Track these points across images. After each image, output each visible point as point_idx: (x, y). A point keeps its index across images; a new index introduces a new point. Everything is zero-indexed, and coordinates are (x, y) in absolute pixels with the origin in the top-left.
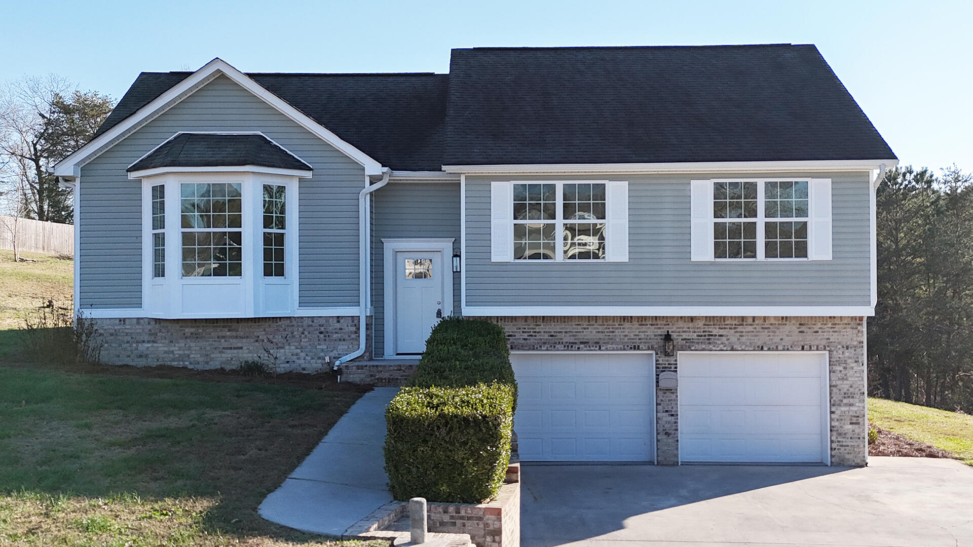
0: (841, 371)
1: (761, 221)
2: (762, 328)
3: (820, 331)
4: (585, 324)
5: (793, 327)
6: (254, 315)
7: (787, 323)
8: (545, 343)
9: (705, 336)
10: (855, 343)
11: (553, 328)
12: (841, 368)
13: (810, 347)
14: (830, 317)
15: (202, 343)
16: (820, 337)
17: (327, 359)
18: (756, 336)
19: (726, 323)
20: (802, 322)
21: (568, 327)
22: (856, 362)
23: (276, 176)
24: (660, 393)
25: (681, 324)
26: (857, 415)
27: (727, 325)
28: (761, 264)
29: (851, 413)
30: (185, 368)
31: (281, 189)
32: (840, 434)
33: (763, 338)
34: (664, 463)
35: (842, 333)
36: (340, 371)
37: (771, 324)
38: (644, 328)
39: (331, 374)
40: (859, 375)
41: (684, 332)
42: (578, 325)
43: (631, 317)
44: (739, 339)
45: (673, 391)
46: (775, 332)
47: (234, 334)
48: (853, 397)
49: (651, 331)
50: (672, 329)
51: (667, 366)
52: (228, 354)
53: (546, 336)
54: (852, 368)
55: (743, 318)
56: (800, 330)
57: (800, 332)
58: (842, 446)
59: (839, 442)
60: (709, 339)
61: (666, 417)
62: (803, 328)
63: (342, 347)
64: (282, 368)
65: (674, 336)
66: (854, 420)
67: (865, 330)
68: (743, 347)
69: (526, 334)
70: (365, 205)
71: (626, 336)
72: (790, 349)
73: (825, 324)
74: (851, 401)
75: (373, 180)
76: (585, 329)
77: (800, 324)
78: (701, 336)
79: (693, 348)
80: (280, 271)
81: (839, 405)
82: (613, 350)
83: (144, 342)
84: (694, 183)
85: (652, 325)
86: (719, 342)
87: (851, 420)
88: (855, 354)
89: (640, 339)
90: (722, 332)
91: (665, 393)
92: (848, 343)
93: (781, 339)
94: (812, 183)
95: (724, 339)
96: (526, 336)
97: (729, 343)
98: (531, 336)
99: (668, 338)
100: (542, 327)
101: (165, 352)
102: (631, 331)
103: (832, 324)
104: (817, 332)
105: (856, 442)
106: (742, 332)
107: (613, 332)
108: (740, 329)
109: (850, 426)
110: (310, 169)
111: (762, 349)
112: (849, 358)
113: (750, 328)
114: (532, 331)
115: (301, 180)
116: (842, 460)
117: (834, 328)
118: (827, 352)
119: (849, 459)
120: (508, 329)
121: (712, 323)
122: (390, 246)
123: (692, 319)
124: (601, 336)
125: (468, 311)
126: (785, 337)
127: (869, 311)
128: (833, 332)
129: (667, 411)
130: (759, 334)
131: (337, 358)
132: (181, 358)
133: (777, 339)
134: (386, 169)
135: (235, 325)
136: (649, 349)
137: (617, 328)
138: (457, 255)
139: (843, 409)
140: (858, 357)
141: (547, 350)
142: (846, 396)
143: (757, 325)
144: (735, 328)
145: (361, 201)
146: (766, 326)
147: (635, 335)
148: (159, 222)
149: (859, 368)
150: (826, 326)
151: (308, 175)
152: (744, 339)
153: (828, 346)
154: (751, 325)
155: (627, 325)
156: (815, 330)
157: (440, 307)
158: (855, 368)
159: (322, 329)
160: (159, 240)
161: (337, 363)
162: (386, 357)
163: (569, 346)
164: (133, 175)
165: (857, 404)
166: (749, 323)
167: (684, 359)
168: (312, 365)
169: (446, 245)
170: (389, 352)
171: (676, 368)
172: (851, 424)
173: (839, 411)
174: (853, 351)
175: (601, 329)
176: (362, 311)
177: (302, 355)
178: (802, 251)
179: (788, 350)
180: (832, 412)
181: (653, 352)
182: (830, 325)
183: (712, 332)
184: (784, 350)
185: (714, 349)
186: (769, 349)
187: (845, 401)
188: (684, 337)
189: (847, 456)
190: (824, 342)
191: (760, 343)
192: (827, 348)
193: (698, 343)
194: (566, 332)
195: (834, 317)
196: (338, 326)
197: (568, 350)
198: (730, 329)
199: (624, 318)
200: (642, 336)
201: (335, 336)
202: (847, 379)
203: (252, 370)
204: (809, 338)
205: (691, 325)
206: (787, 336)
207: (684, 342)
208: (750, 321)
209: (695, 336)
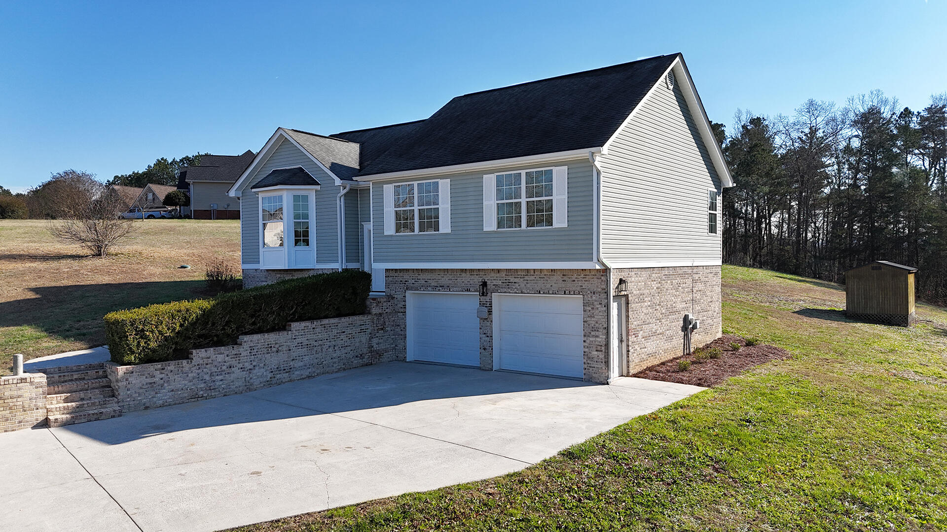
0: (590, 311)
1: (524, 200)
2: (540, 277)
3: (576, 280)
4: (442, 273)
5: (558, 277)
7: (555, 274)
8: (422, 286)
9: (506, 283)
10: (600, 290)
11: (428, 276)
12: (590, 309)
13: (570, 292)
14: (582, 270)
16: (576, 285)
18: (536, 283)
19: (519, 273)
20: (564, 273)
22: (600, 304)
23: (301, 190)
24: (481, 321)
25: (493, 274)
26: (600, 344)
27: (518, 275)
28: (523, 231)
29: (597, 343)
31: (305, 198)
32: (589, 358)
33: (540, 284)
34: (484, 368)
35: (591, 282)
37: (545, 275)
38: (473, 277)
40: (602, 314)
41: (494, 280)
42: (439, 275)
43: (466, 269)
44: (525, 285)
45: (488, 320)
46: (547, 281)
48: (598, 331)
49: (477, 280)
50: (487, 278)
51: (485, 303)
53: (423, 282)
54: (598, 308)
55: (528, 270)
56: (563, 279)
57: (563, 281)
58: (590, 367)
59: (588, 363)
60: (508, 285)
61: (485, 338)
62: (565, 278)
65: (489, 283)
66: (600, 348)
68: (528, 291)
69: (413, 281)
70: (340, 203)
71: (463, 282)
72: (557, 293)
73: (579, 275)
74: (597, 333)
75: (344, 188)
76: (442, 277)
77: (563, 275)
78: (504, 283)
79: (499, 291)
80: (307, 242)
81: (589, 336)
82: (457, 291)
84: (485, 176)
85: (477, 275)
86: (514, 287)
87: (597, 348)
88: (599, 298)
89: (470, 284)
90: (516, 280)
91: (484, 321)
92: (595, 290)
93: (551, 286)
94: (555, 170)
95: (517, 285)
97: (520, 288)
98: (416, 281)
99: (484, 284)
100: (423, 276)
102: (465, 278)
103: (584, 275)
104: (574, 281)
105: (600, 365)
106: (528, 280)
107: (457, 279)
108: (526, 278)
109: (596, 353)
110: (319, 184)
111: (540, 293)
112: (596, 301)
113: (532, 278)
114: (416, 278)
115: (316, 191)
116: (591, 378)
117: (585, 278)
118: (581, 297)
119: (595, 378)
120: (405, 277)
121: (510, 274)
122: (366, 227)
123: (499, 271)
124: (450, 282)
126: (553, 284)
128: (585, 281)
129: (485, 334)
130: (537, 282)
133: (548, 286)
136: (475, 292)
137: (458, 277)
139: (591, 339)
140: (601, 301)
141: (424, 291)
142: (593, 329)
143: (537, 275)
144: (523, 278)
145: (338, 201)
146: (542, 276)
147: (468, 282)
149: (602, 309)
150: (579, 277)
151: (318, 187)
152: (528, 285)
153: (581, 292)
154: (533, 275)
155: (463, 275)
156: (573, 279)
163: (435, 288)
164: (255, 190)
165: (601, 336)
167: (495, 299)
171: (480, 304)
172: (596, 351)
173: (589, 340)
174: (598, 295)
175: (450, 277)
176: (340, 266)
178: (549, 221)
179: (555, 294)
180: (585, 341)
181: (478, 293)
182: (582, 276)
183: (510, 280)
184: (553, 294)
185: (511, 292)
186: (544, 293)
187: (593, 333)
188: (494, 283)
189: (596, 375)
190: (579, 289)
191: (538, 289)
193: (502, 287)
194: (433, 279)
195: (585, 270)
197: (433, 291)
198: (521, 278)
199: (462, 270)
200: (472, 282)
202: (594, 317)
204: (569, 285)
205: (498, 275)
206: (555, 283)
207: (494, 286)
208: (532, 273)
209: (500, 283)
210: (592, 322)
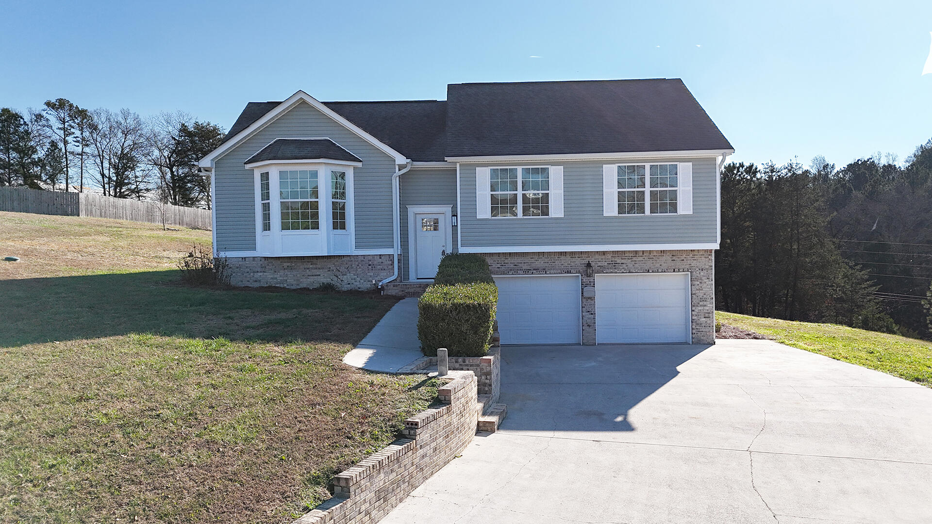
0: (698, 285)
1: (647, 190)
2: (649, 258)
3: (685, 259)
4: (536, 257)
5: (668, 257)
6: (328, 253)
7: (665, 255)
8: (511, 270)
9: (612, 264)
10: (707, 267)
11: (516, 260)
12: (699, 283)
13: (679, 270)
14: (691, 250)
15: (295, 273)
16: (684, 264)
17: (374, 282)
18: (645, 263)
19: (625, 255)
20: (674, 253)
21: (527, 259)
22: (708, 278)
23: (340, 165)
24: (584, 300)
25: (597, 256)
26: (708, 312)
27: (626, 256)
28: (648, 217)
29: (704, 311)
30: (284, 288)
31: (343, 175)
32: (698, 324)
33: (649, 264)
34: (587, 344)
35: (699, 261)
36: (383, 288)
37: (654, 256)
38: (574, 260)
39: (377, 291)
40: (709, 287)
41: (599, 261)
42: (532, 258)
43: (566, 252)
44: (633, 265)
45: (592, 298)
46: (656, 261)
47: (314, 266)
48: (706, 301)
49: (579, 262)
50: (591, 260)
51: (588, 283)
52: (311, 279)
53: (512, 266)
54: (705, 282)
55: (636, 252)
56: (672, 259)
57: (672, 260)
58: (699, 331)
59: (697, 329)
60: (615, 266)
61: (587, 315)
62: (674, 258)
63: (383, 274)
64: (346, 288)
65: (593, 264)
66: (707, 315)
67: (713, 258)
68: (636, 271)
69: (499, 265)
70: (396, 183)
71: (562, 264)
72: (666, 271)
73: (688, 255)
74: (705, 303)
75: (401, 167)
76: (536, 260)
77: (673, 256)
78: (610, 264)
79: (605, 272)
80: (343, 227)
81: (697, 306)
82: (554, 274)
83: (258, 272)
84: (605, 166)
85: (579, 257)
86: (621, 268)
87: (705, 315)
88: (707, 274)
89: (571, 266)
90: (623, 261)
91: (587, 300)
92: (703, 267)
93: (661, 265)
94: (680, 165)
95: (624, 266)
96: (499, 266)
97: (628, 268)
98: (503, 265)
99: (589, 265)
100: (509, 260)
101: (272, 278)
102: (566, 261)
103: (693, 255)
104: (683, 260)
105: (708, 329)
106: (636, 261)
107: (554, 262)
108: (634, 259)
109: (704, 319)
110: (361, 161)
111: (648, 272)
112: (704, 276)
113: (641, 259)
114: (503, 262)
115: (355, 168)
116: (699, 341)
117: (694, 257)
118: (689, 273)
119: (703, 340)
120: (489, 260)
121: (617, 256)
122: (412, 210)
123: (604, 253)
124: (546, 265)
125: (462, 250)
126: (663, 264)
127: (716, 246)
128: (693, 260)
129: (588, 312)
130: (646, 262)
131: (380, 281)
132: (282, 282)
133: (658, 265)
134: (409, 160)
135: (315, 261)
136: (577, 273)
137: (557, 260)
138: (455, 215)
139: (700, 308)
140: (709, 276)
141: (513, 274)
142: (702, 300)
143: (645, 256)
144: (631, 259)
145: (394, 181)
146: (651, 257)
147: (568, 264)
148: (266, 196)
149: (710, 283)
150: (688, 257)
151: (359, 165)
152: (637, 265)
153: (690, 269)
154: (641, 256)
155: (563, 257)
156: (682, 259)
157: (444, 248)
158: (707, 282)
159: (370, 263)
160: (266, 207)
161: (380, 284)
162: (411, 280)
163: (527, 271)
164: (248, 166)
165: (709, 305)
166: (640, 255)
167: (599, 279)
168: (365, 286)
169: (448, 209)
170: (412, 278)
171: (594, 284)
172: (704, 317)
173: (697, 309)
174: (705, 272)
175: (546, 260)
176: (394, 251)
177: (358, 279)
178: (674, 208)
179: (665, 272)
180: (692, 311)
181: (580, 275)
182: (691, 256)
183: (616, 261)
184: (662, 272)
185: (618, 272)
186: (653, 272)
187: (701, 303)
188: (599, 265)
189: (702, 338)
190: (688, 267)
191: (647, 268)
192: (690, 271)
193: (608, 268)
194: (524, 263)
195: (694, 250)
196: (380, 260)
197: (526, 274)
198: (628, 259)
199: (561, 253)
200: (573, 264)
201: (378, 267)
202: (702, 290)
203: (327, 288)
204: (678, 264)
205: (603, 257)
206: (664, 263)
207: (599, 268)
209: (606, 264)
210: (700, 294)
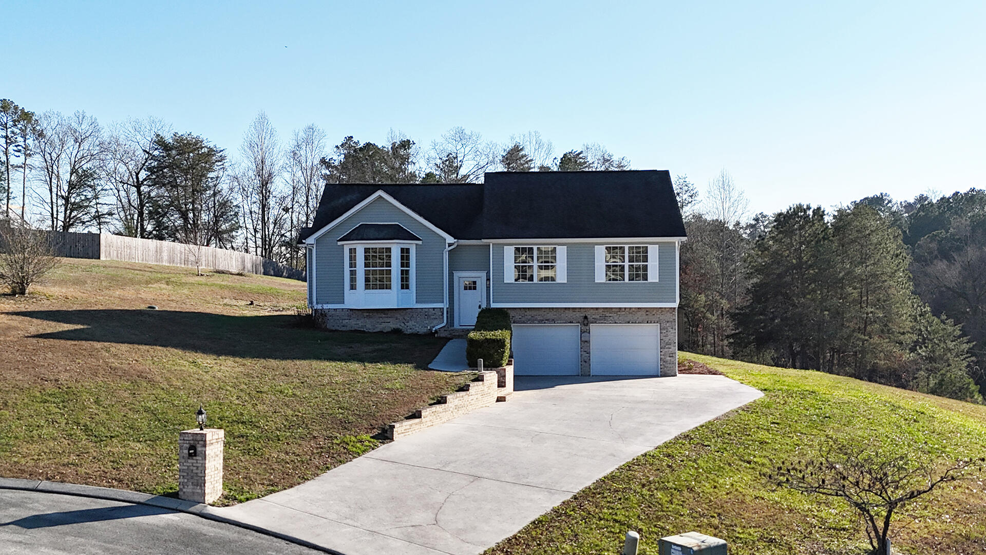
0: (665, 333)
1: (627, 264)
2: (629, 313)
3: (656, 314)
4: (548, 311)
5: (643, 313)
6: (398, 306)
7: (641, 311)
8: (529, 320)
9: (603, 316)
10: (672, 320)
11: (533, 313)
12: (665, 331)
13: (651, 322)
14: (660, 308)
15: (371, 320)
16: (656, 317)
17: (429, 328)
19: (613, 310)
20: (647, 310)
21: (541, 313)
22: (673, 328)
23: (406, 243)
24: (582, 343)
25: (592, 311)
26: (673, 352)
28: (627, 283)
29: (670, 352)
30: (364, 331)
31: (408, 250)
32: (664, 362)
33: (630, 317)
34: (584, 375)
35: (665, 315)
36: (436, 332)
37: (633, 311)
38: (575, 313)
39: (431, 334)
40: (674, 335)
41: (593, 315)
42: (545, 312)
43: (569, 308)
44: (618, 318)
45: (588, 342)
46: (635, 315)
47: (386, 316)
48: (671, 344)
49: (579, 315)
50: (588, 314)
51: (585, 330)
52: (384, 325)
53: (530, 317)
54: (670, 331)
55: (620, 308)
57: (647, 315)
58: (665, 367)
59: (664, 365)
60: (604, 318)
61: (585, 354)
62: (647, 313)
63: (435, 322)
64: (409, 331)
65: (589, 317)
66: (671, 355)
67: (677, 314)
68: (620, 322)
70: (446, 256)
71: (566, 317)
72: (642, 322)
74: (670, 346)
75: (450, 245)
76: (548, 313)
78: (601, 317)
79: (597, 322)
80: (407, 287)
81: (664, 348)
82: (561, 323)
83: (345, 319)
84: (596, 246)
85: (579, 312)
86: (609, 320)
88: (671, 325)
90: (610, 315)
91: (584, 343)
92: (669, 320)
93: (638, 318)
94: (650, 247)
95: (611, 318)
96: (520, 317)
97: (614, 320)
98: (523, 317)
99: (586, 317)
100: (528, 313)
101: (356, 324)
102: (570, 314)
104: (654, 315)
105: (672, 365)
106: (620, 315)
107: (561, 315)
108: (619, 313)
109: (669, 358)
110: (420, 240)
111: (629, 323)
112: (669, 327)
113: (624, 313)
114: (523, 314)
115: (417, 245)
116: (665, 374)
117: (662, 313)
118: (659, 324)
120: (512, 314)
121: (606, 311)
122: (457, 275)
123: (597, 309)
124: (555, 316)
125: (493, 305)
127: (676, 305)
128: (661, 315)
129: (585, 351)
130: (627, 316)
131: (433, 327)
132: (362, 327)
133: (636, 318)
134: (456, 240)
135: (386, 312)
136: (577, 323)
137: (562, 313)
138: (488, 279)
139: (667, 350)
140: (673, 326)
141: (530, 323)
142: (667, 344)
143: (627, 311)
144: (616, 313)
145: (444, 255)
146: (631, 312)
147: (571, 316)
148: (353, 264)
149: (674, 331)
150: (658, 312)
151: (420, 242)
152: (620, 318)
153: (659, 321)
155: (567, 311)
157: (480, 303)
158: (672, 331)
159: (426, 314)
160: (353, 273)
161: (434, 329)
162: (455, 327)
163: (541, 321)
164: (339, 243)
165: (673, 347)
167: (593, 327)
168: (422, 330)
169: (484, 274)
171: (590, 331)
173: (664, 351)
174: (671, 323)
175: (555, 313)
176: (445, 305)
177: (418, 325)
178: (645, 278)
180: (661, 352)
181: (579, 324)
182: (660, 312)
183: (606, 315)
184: (639, 323)
185: (607, 322)
186: (632, 323)
187: (667, 346)
188: (593, 317)
189: (668, 372)
190: (658, 319)
191: (628, 320)
193: (600, 320)
194: (539, 315)
195: (662, 308)
196: (434, 312)
197: (540, 323)
198: (614, 313)
199: (566, 308)
200: (574, 317)
201: (432, 317)
202: (668, 336)
203: (397, 331)
204: (651, 318)
205: (596, 311)
206: (641, 316)
207: (593, 319)
208: (623, 310)
209: (598, 317)
210: (667, 339)
